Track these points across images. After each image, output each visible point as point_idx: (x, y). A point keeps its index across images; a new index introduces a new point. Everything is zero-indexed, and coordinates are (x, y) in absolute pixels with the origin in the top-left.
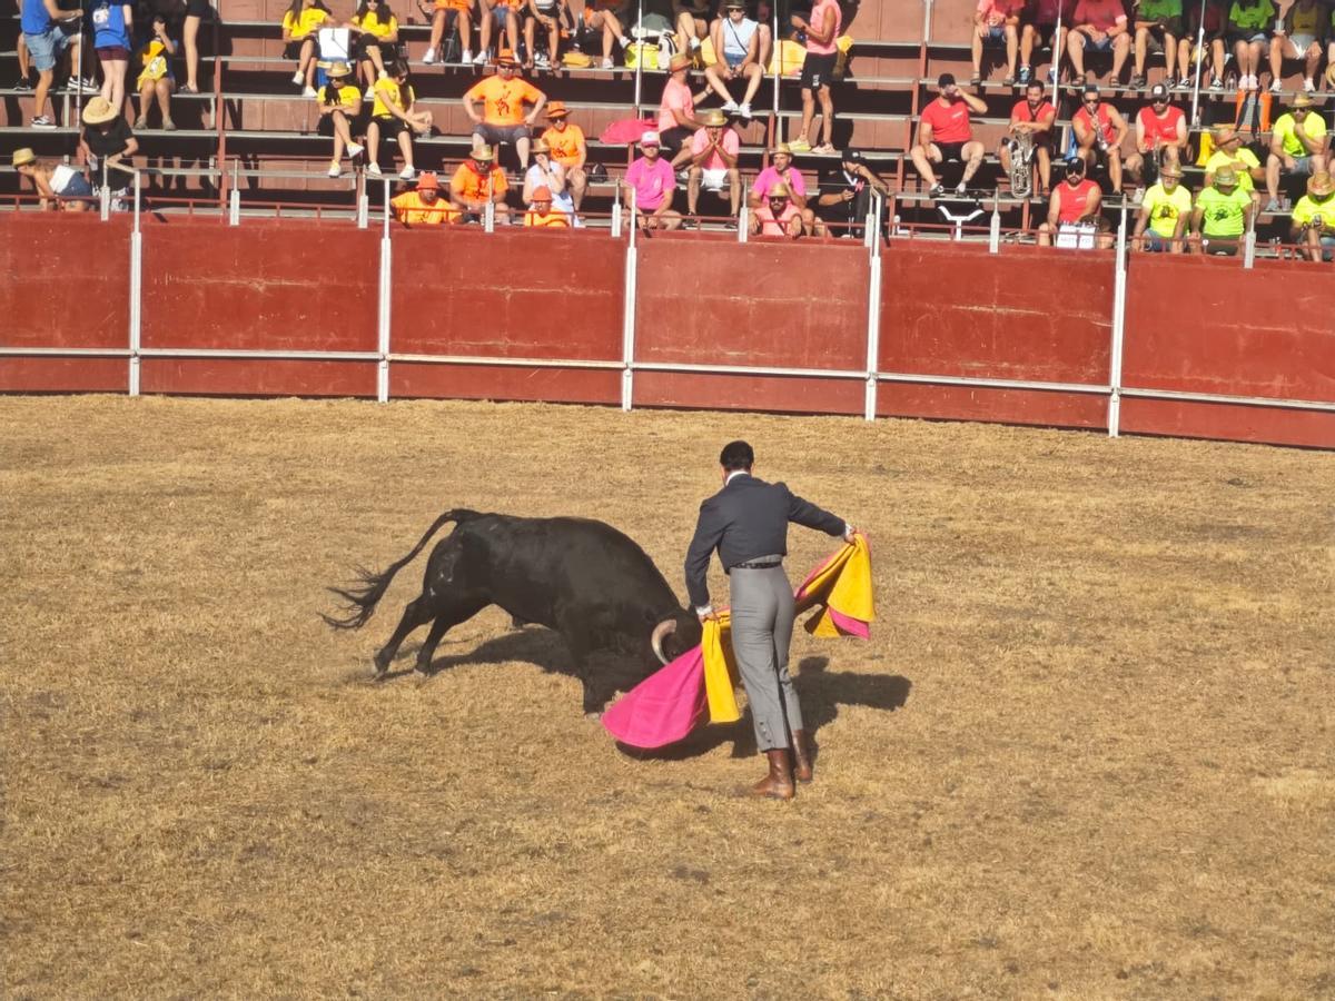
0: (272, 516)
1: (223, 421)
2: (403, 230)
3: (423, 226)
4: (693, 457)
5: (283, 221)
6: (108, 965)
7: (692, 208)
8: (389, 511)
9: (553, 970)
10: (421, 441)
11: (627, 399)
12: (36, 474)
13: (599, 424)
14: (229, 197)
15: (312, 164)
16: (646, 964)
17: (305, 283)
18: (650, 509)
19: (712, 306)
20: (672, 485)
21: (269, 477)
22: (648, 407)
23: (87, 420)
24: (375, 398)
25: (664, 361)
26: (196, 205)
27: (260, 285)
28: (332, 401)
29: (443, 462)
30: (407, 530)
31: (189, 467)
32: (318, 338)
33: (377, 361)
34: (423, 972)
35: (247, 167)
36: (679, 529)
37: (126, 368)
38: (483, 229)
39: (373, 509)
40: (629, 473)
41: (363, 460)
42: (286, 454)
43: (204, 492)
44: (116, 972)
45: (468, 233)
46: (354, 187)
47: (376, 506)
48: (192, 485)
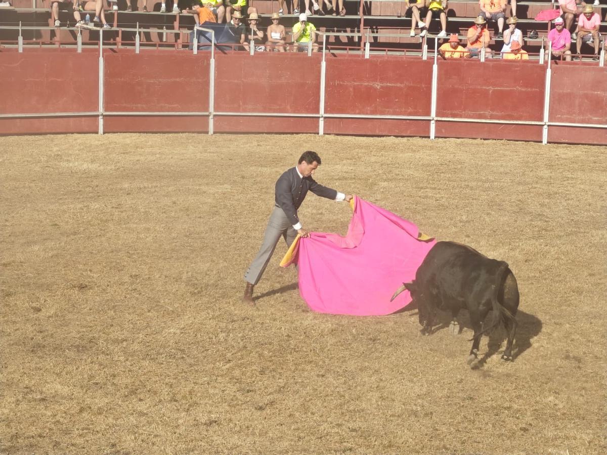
0: (382, 190)
1: (360, 147)
2: (443, 61)
3: (452, 59)
4: (576, 166)
5: (388, 56)
6: (308, 388)
7: (578, 51)
8: (435, 188)
9: (508, 399)
10: (449, 157)
11: (545, 139)
12: (277, 169)
13: (532, 150)
14: (365, 46)
15: (402, 31)
16: (551, 398)
17: (399, 85)
18: (555, 190)
19: (586, 96)
20: (565, 179)
21: (380, 172)
22: (555, 143)
23: (301, 146)
24: (429, 137)
25: (563, 122)
26: (350, 49)
27: (378, 85)
28: (409, 138)
29: (459, 166)
30: (442, 197)
31: (345, 167)
32: (403, 110)
33: (430, 120)
34: (449, 397)
35: (373, 32)
36: (568, 199)
37: (318, 122)
38: (479, 60)
39: (427, 188)
40: (546, 173)
41: (423, 165)
42: (389, 162)
43: (351, 179)
44: (311, 391)
45: (473, 62)
46: (421, 41)
47: (429, 186)
48: (346, 175)
